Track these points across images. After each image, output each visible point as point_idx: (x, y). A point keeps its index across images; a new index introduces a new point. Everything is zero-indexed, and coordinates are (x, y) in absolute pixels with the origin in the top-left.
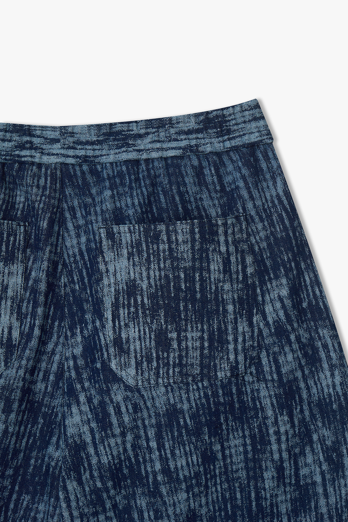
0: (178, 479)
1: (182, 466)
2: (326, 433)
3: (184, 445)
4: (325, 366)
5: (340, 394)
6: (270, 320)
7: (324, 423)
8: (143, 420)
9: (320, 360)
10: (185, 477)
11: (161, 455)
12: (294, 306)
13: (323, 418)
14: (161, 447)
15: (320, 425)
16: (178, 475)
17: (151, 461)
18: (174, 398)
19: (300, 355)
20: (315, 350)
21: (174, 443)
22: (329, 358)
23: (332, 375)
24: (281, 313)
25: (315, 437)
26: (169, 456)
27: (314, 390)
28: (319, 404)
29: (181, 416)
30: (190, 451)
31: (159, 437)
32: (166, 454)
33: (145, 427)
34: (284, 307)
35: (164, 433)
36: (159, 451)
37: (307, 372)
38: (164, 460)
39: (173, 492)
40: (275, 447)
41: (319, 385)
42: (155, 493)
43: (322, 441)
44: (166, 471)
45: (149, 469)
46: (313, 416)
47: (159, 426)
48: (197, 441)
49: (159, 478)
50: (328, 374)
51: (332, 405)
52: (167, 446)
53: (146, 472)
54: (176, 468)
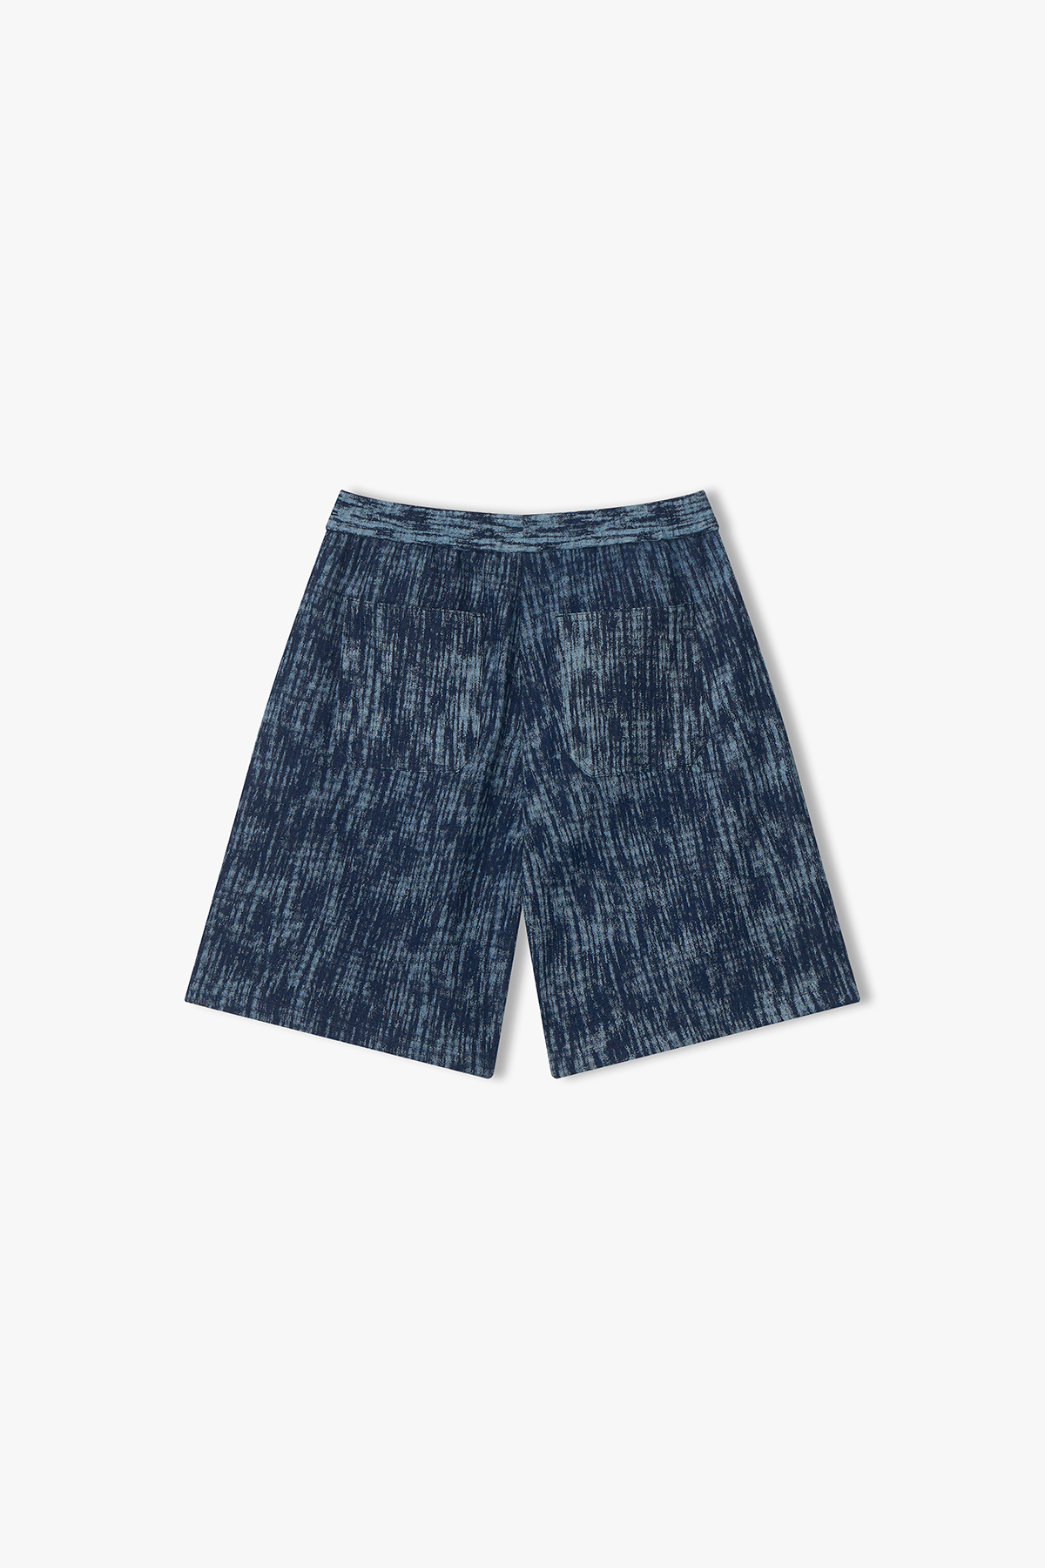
0: (633, 867)
1: (636, 855)
2: (774, 826)
3: (636, 834)
4: (771, 757)
5: (787, 784)
6: (716, 708)
7: (771, 816)
8: (598, 811)
9: (765, 750)
10: (639, 865)
11: (615, 844)
12: (738, 693)
13: (770, 811)
14: (615, 835)
15: (767, 818)
16: (633, 863)
17: (607, 848)
18: (626, 787)
19: (746, 745)
20: (761, 740)
21: (627, 832)
22: (774, 747)
23: (778, 766)
24: (726, 700)
25: (763, 831)
26: (623, 844)
27: (760, 783)
28: (765, 798)
29: (632, 806)
30: (643, 840)
31: (613, 827)
32: (620, 842)
33: (599, 817)
34: (728, 694)
35: (617, 823)
36: (613, 839)
37: (752, 763)
38: (618, 848)
39: (630, 878)
40: (724, 839)
41: (764, 777)
42: (612, 878)
43: (771, 834)
44: (621, 858)
45: (605, 855)
46: (760, 809)
47: (612, 817)
48: (648, 831)
49: (616, 864)
50: (773, 764)
51: (778, 797)
52: (621, 835)
53: (603, 857)
54: (630, 856)
